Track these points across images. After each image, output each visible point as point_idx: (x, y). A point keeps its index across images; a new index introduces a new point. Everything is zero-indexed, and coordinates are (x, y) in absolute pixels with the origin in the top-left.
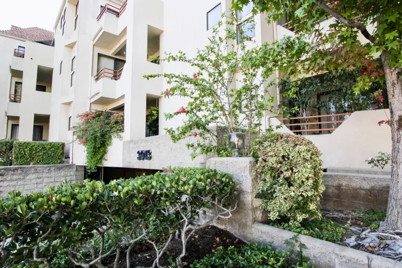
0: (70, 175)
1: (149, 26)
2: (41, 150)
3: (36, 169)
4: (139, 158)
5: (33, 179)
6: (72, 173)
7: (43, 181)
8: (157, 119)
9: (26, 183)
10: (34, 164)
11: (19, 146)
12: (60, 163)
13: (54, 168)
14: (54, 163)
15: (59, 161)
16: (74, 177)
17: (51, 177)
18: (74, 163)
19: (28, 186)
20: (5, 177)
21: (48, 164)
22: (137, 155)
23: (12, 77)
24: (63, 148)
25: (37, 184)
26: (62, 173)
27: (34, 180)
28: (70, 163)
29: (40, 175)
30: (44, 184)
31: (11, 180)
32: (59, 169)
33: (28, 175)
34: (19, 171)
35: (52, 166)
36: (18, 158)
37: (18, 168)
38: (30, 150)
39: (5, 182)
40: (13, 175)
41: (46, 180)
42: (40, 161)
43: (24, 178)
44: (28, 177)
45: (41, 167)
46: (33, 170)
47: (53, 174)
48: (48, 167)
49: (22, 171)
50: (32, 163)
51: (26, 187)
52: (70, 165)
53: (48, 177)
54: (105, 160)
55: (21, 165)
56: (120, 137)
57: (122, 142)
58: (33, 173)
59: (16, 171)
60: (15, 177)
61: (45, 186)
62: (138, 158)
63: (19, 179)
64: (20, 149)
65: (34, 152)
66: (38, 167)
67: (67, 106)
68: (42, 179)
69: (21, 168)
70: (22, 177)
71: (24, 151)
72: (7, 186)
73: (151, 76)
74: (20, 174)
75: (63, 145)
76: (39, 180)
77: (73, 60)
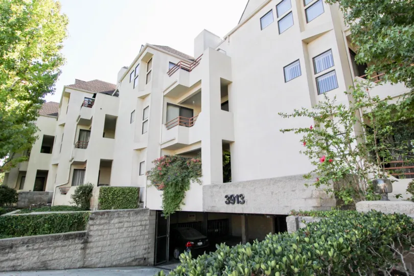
0: (145, 220)
1: (221, 79)
2: (121, 195)
3: (119, 214)
4: (228, 203)
5: (116, 223)
6: (146, 218)
7: (123, 225)
8: (230, 163)
9: (110, 228)
10: (114, 209)
11: (104, 190)
12: (135, 208)
13: (132, 212)
14: (131, 208)
15: (135, 205)
16: (148, 221)
17: (130, 222)
18: (147, 207)
19: (112, 230)
20: (95, 221)
21: (126, 208)
22: (226, 199)
23: (77, 125)
24: (138, 193)
25: (119, 228)
26: (139, 218)
27: (117, 225)
28: (144, 207)
29: (122, 220)
30: (124, 229)
31: (100, 225)
32: (137, 213)
33: (112, 220)
34: (106, 216)
35: (131, 211)
36: (103, 202)
37: (105, 212)
38: (113, 194)
39: (95, 226)
40: (101, 219)
41: (126, 225)
42: (120, 205)
43: (109, 223)
44: (112, 222)
45: (122, 211)
46: (116, 215)
47: (132, 218)
48: (128, 211)
49: (108, 215)
50: (113, 208)
51: (111, 231)
52: (145, 210)
53: (128, 222)
54: (184, 204)
55: (105, 209)
56: (199, 182)
57: (202, 186)
58: (117, 218)
59: (103, 216)
60: (103, 221)
61: (125, 230)
62: (226, 202)
63: (106, 223)
64: (105, 193)
65: (116, 196)
66: (120, 211)
67: (138, 152)
68: (122, 224)
69: (107, 212)
70: (108, 222)
71: (108, 196)
72: (96, 230)
73: (287, 130)
74: (106, 218)
75: (138, 189)
76: (120, 225)
77: (144, 110)
